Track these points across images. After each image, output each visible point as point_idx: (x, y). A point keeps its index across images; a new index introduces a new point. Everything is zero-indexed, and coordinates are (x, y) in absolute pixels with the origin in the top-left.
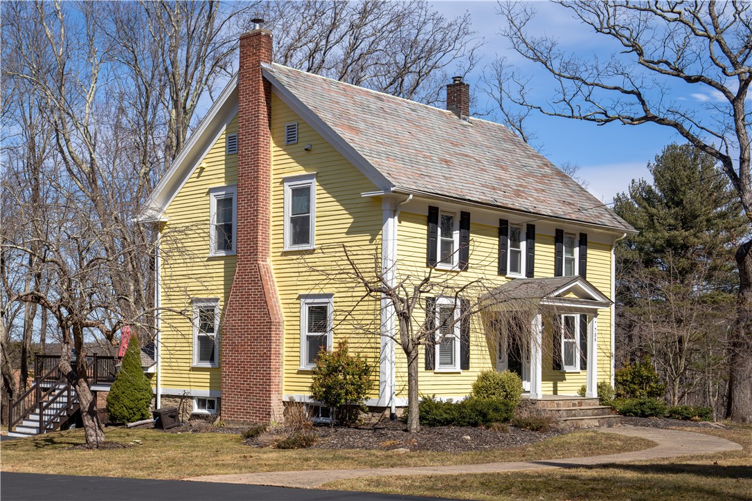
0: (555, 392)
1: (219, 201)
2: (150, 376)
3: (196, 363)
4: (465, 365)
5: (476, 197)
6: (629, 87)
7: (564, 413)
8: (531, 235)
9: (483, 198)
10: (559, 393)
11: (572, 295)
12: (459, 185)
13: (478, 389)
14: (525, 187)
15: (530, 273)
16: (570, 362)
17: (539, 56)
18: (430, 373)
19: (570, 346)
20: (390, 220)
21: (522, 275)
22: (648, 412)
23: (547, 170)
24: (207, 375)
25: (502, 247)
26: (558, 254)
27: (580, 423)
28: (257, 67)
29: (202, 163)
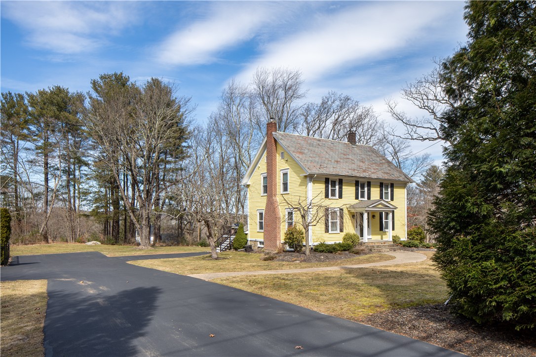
0: (382, 238)
1: (264, 178)
2: (246, 234)
3: (258, 230)
4: (341, 230)
5: (344, 173)
6: (432, 127)
7: (376, 247)
8: (369, 185)
9: (347, 174)
10: (384, 239)
11: (380, 206)
12: (338, 170)
13: (344, 239)
14: (370, 168)
15: (369, 198)
16: (387, 227)
17: (399, 118)
18: (327, 234)
19: (387, 223)
20: (309, 184)
21: (366, 199)
22: (411, 246)
23: (384, 161)
24: (262, 234)
25: (357, 190)
26: (381, 191)
27: (381, 250)
28: (271, 134)
29: (259, 165)
